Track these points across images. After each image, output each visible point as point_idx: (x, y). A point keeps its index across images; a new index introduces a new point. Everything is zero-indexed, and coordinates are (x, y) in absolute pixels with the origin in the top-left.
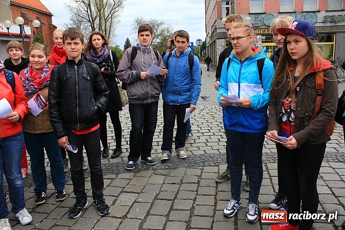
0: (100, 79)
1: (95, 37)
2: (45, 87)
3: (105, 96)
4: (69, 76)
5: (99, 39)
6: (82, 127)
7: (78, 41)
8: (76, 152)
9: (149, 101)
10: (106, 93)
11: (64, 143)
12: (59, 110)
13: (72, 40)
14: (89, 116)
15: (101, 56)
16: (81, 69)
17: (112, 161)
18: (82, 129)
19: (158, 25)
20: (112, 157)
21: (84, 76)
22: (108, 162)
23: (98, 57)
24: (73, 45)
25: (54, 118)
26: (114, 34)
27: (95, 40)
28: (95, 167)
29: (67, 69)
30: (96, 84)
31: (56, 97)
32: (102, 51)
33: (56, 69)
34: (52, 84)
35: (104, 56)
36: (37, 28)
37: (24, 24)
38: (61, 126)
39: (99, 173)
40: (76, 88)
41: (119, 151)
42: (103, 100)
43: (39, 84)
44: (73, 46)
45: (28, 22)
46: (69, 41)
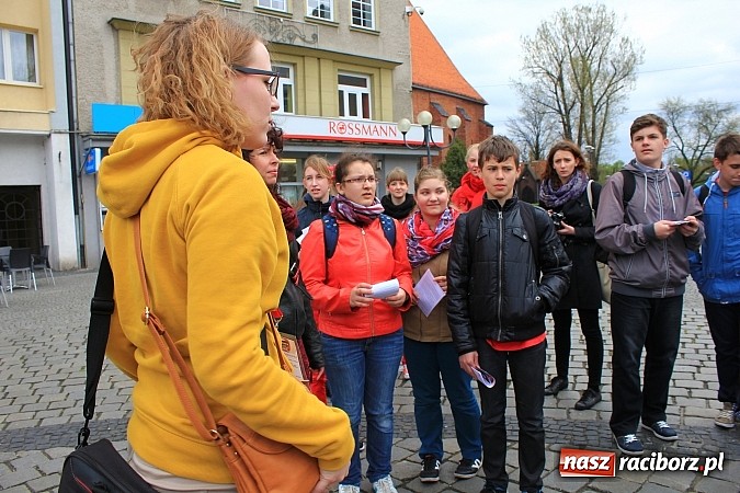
0: (551, 238)
1: (559, 155)
2: (443, 251)
3: (561, 274)
4: (485, 231)
5: (567, 160)
6: (507, 335)
7: (510, 163)
8: (490, 386)
9: (663, 293)
10: (564, 268)
11: (470, 365)
12: (465, 298)
13: (499, 162)
14: (521, 314)
16: (511, 217)
17: (575, 415)
18: (506, 341)
19: (719, 114)
20: (578, 408)
21: (515, 232)
22: (565, 416)
24: (500, 171)
25: (455, 313)
26: (613, 137)
27: (559, 161)
28: (529, 422)
29: (484, 219)
30: (542, 249)
31: (462, 273)
32: (570, 183)
33: (463, 219)
34: (455, 247)
36: (454, 130)
37: (433, 123)
38: (466, 329)
39: (536, 436)
40: (498, 257)
41: (593, 396)
42: (556, 283)
43: (432, 246)
44: (501, 173)
45: (439, 119)
46: (493, 162)
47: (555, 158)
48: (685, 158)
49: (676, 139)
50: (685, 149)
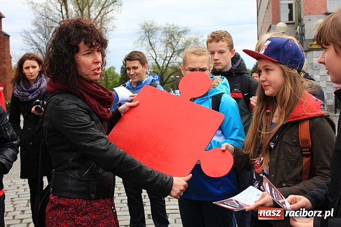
0: (4, 123)
1: (28, 63)
3: (12, 147)
5: (34, 67)
10: (14, 142)
15: (35, 90)
19: (179, 34)
23: (31, 92)
27: (28, 68)
32: (38, 83)
35: (41, 90)
42: (9, 153)
47: (25, 65)
48: (158, 65)
49: (151, 51)
50: (158, 58)
